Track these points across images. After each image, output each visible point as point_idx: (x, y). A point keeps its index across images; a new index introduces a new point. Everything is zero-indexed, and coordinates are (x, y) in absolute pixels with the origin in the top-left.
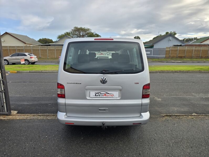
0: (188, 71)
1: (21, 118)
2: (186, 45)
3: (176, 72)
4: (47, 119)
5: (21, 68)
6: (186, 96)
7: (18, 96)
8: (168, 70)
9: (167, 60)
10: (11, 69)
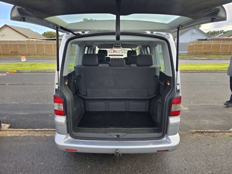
0: (216, 70)
1: (12, 135)
2: (212, 40)
3: (202, 71)
4: (45, 136)
5: (21, 66)
6: (218, 104)
7: (14, 103)
8: (193, 69)
9: (190, 57)
10: (10, 67)
